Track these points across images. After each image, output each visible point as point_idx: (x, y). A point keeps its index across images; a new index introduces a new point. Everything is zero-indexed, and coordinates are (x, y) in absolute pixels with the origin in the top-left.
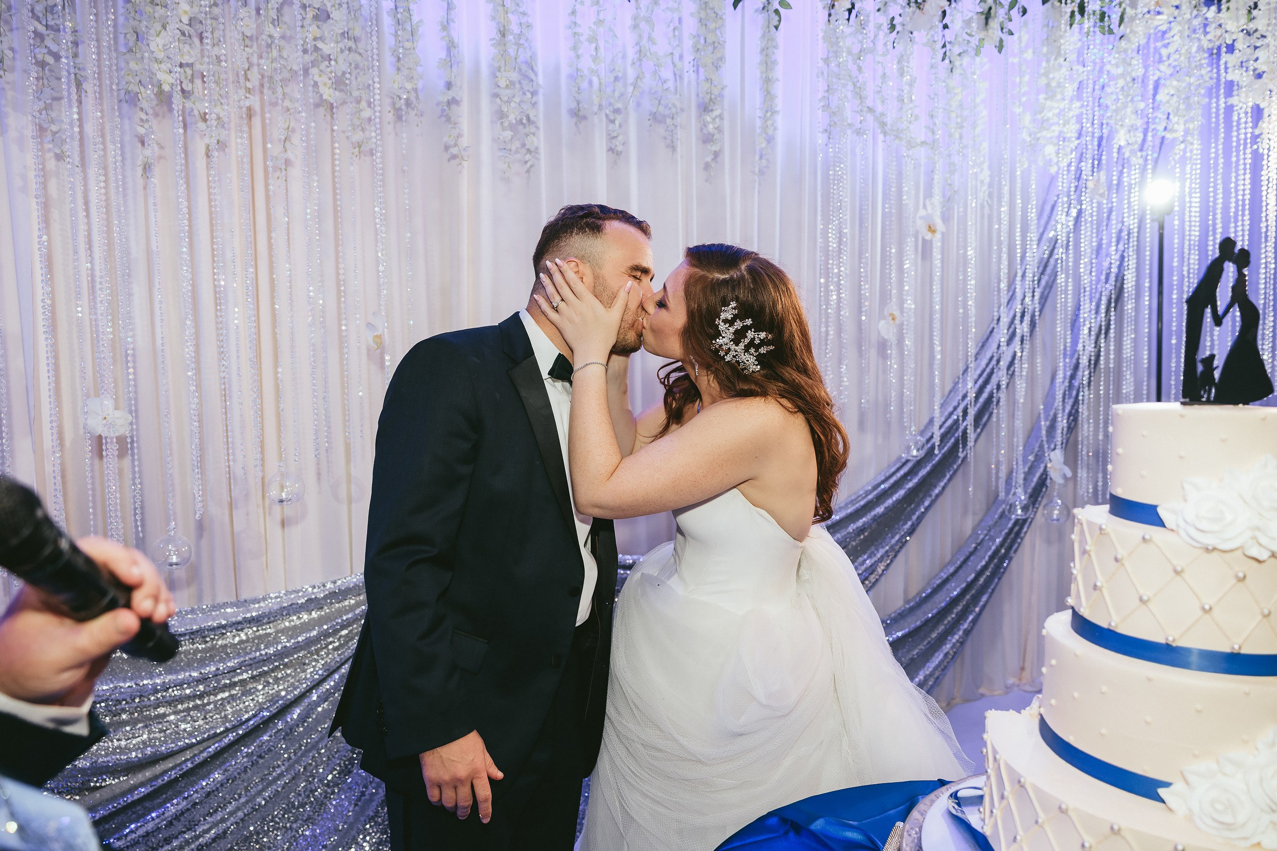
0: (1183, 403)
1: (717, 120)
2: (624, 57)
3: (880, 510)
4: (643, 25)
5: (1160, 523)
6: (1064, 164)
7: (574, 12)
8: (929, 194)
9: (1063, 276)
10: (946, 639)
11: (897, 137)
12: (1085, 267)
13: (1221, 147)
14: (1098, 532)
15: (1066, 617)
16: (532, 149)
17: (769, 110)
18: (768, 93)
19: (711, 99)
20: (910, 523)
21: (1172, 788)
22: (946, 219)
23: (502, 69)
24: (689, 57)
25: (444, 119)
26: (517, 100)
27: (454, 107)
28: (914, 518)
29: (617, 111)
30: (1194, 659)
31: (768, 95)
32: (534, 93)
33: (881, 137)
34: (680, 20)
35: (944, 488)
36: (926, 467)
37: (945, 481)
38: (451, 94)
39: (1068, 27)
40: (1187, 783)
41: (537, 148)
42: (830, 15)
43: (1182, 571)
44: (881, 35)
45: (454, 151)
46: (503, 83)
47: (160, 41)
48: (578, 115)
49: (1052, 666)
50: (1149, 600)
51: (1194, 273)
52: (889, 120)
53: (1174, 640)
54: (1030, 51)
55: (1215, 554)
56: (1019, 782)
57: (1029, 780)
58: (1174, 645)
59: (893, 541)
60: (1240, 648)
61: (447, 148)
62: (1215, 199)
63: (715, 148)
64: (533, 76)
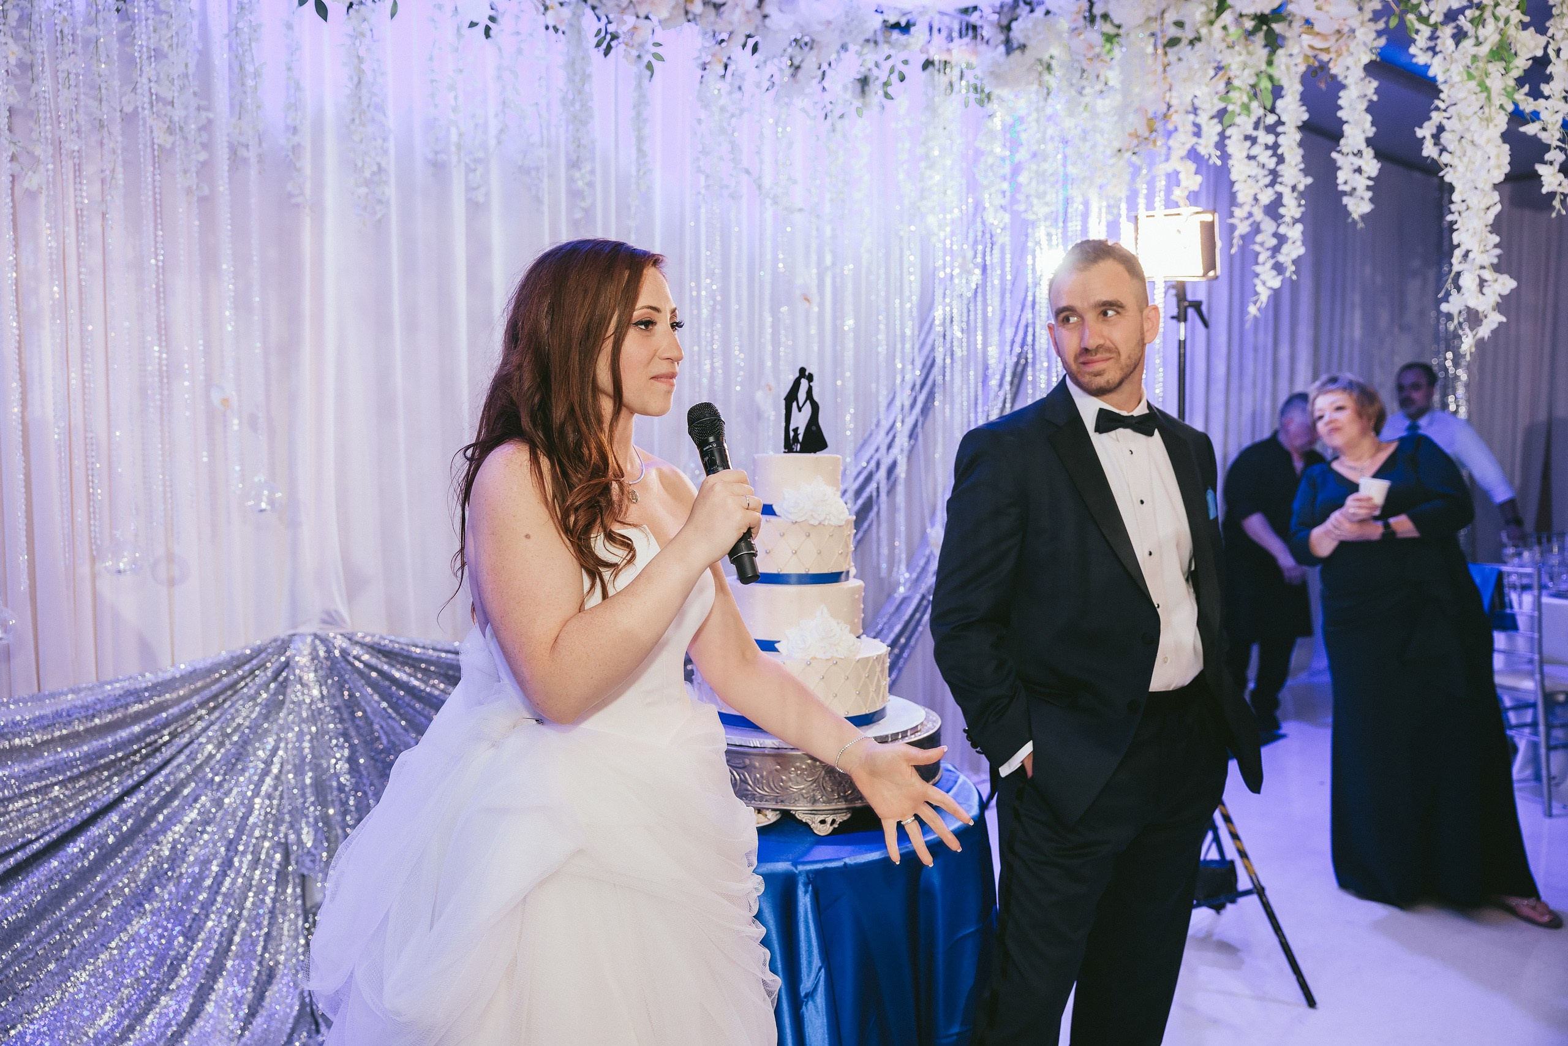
1: (588, 177)
7: (431, 59)
11: (775, 202)
16: (383, 199)
17: (644, 167)
18: (641, 149)
19: (580, 157)
24: (557, 110)
29: (477, 161)
31: (642, 153)
32: (385, 140)
34: (547, 70)
38: (296, 139)
41: (387, 198)
42: (702, 77)
44: (759, 94)
45: (299, 200)
48: (435, 165)
54: (909, 118)
55: (797, 524)
61: (290, 196)
63: (586, 205)
64: (384, 121)
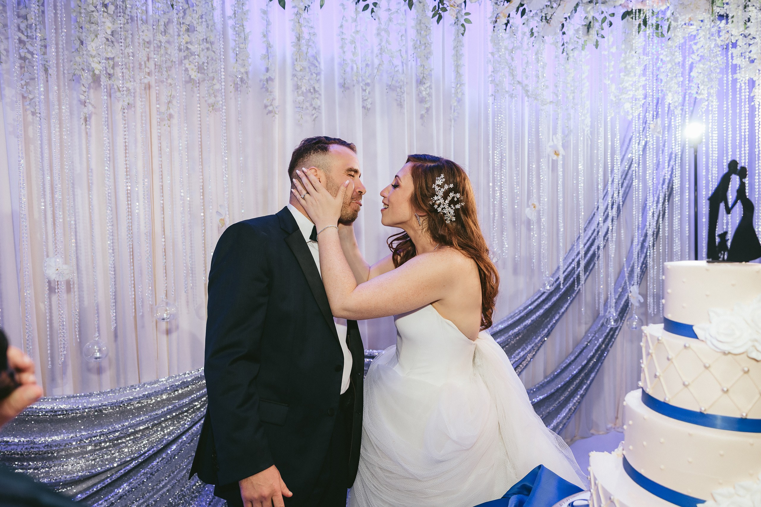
0: (708, 262)
1: (428, 89)
2: (372, 52)
3: (528, 322)
4: (383, 33)
5: (695, 336)
6: (636, 114)
7: (341, 26)
8: (555, 133)
9: (637, 181)
10: (570, 400)
11: (536, 99)
12: (649, 176)
13: (730, 104)
14: (656, 341)
15: (638, 393)
16: (316, 107)
17: (459, 83)
18: (458, 72)
19: (423, 77)
20: (546, 330)
21: (706, 504)
22: (565, 146)
23: (298, 60)
24: (411, 51)
25: (264, 90)
26: (307, 78)
27: (270, 82)
28: (549, 326)
29: (367, 84)
30: (719, 422)
31: (458, 74)
32: (318, 74)
33: (526, 98)
34: (406, 30)
35: (567, 308)
36: (556, 296)
37: (568, 304)
38: (268, 75)
39: (637, 33)
40: (715, 500)
41: (319, 107)
42: (494, 27)
43: (709, 367)
44: (526, 38)
45: (270, 108)
46: (298, 68)
47: (93, 45)
48: (344, 86)
49: (629, 425)
50: (689, 385)
51: (715, 179)
52: (530, 88)
53: (705, 410)
54: (615, 47)
55: (730, 356)
56: (610, 499)
57: (616, 497)
58: (705, 413)
59: (537, 341)
60: (746, 415)
61: (266, 107)
62: (727, 135)
63: (426, 106)
64: (317, 64)
